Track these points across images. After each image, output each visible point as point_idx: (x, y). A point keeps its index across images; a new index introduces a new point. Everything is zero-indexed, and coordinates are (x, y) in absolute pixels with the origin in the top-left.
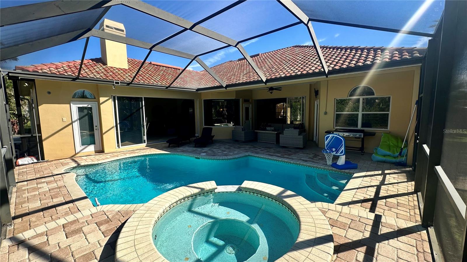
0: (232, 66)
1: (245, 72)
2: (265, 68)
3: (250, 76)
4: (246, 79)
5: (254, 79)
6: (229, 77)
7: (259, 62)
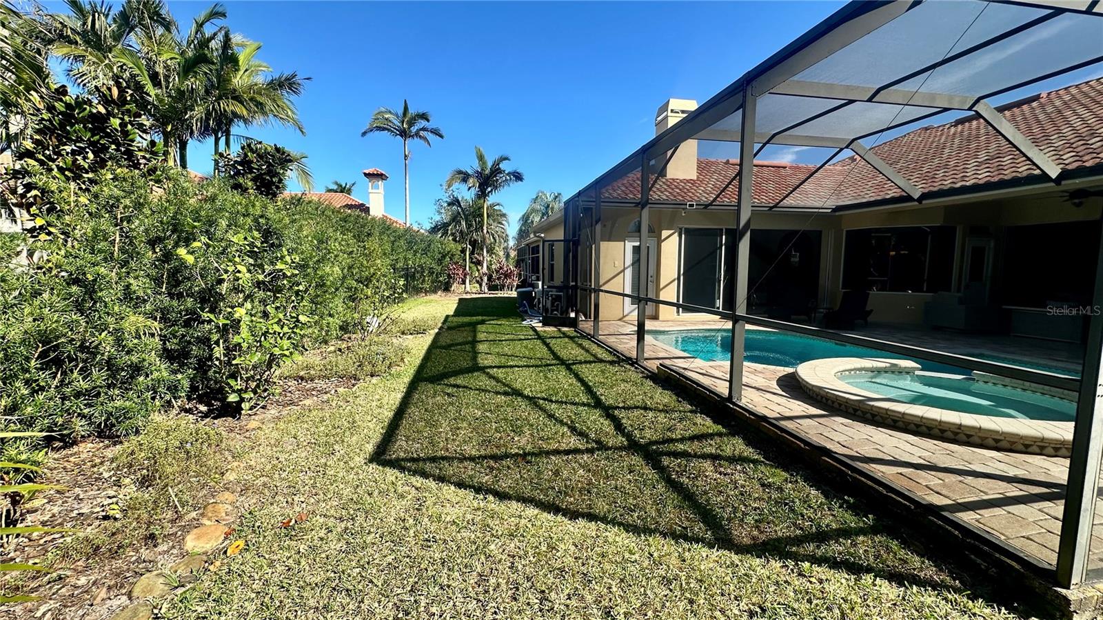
0: (932, 143)
1: (982, 156)
2: (1062, 137)
3: (1001, 167)
4: (988, 174)
5: (1014, 174)
6: (927, 174)
7: (1038, 121)
